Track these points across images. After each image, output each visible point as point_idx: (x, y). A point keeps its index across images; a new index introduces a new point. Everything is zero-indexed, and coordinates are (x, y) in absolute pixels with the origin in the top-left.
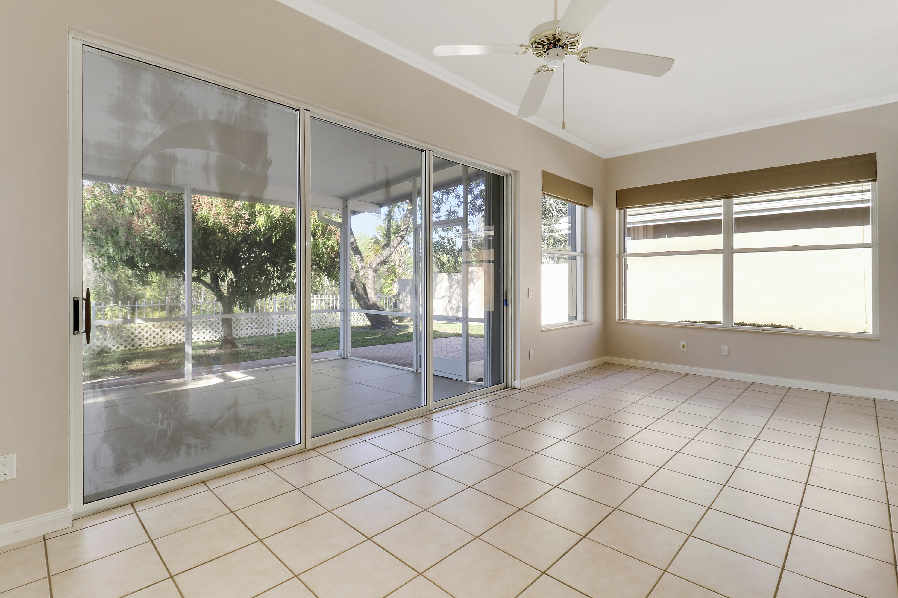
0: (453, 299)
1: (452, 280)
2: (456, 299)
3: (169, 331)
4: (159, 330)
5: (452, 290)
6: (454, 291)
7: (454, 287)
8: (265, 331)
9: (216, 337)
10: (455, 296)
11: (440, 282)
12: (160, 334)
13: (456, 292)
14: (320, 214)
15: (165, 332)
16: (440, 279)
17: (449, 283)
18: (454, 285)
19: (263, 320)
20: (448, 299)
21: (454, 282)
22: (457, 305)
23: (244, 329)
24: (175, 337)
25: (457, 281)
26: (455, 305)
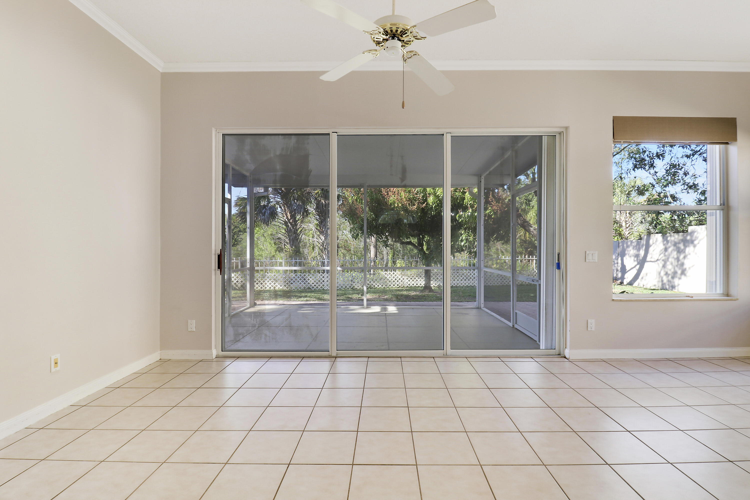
0: (668, 263)
1: (668, 242)
2: (672, 264)
3: (406, 278)
4: (400, 276)
5: (667, 253)
6: (669, 255)
7: (670, 250)
8: (471, 283)
9: (436, 284)
10: (670, 260)
11: (653, 243)
12: (401, 279)
13: (672, 256)
14: (470, 190)
15: (404, 278)
16: (653, 241)
17: (664, 245)
18: (669, 247)
19: (471, 274)
20: (663, 263)
21: (669, 244)
22: (673, 270)
23: (456, 280)
24: (410, 282)
25: (673, 243)
26: (670, 270)
